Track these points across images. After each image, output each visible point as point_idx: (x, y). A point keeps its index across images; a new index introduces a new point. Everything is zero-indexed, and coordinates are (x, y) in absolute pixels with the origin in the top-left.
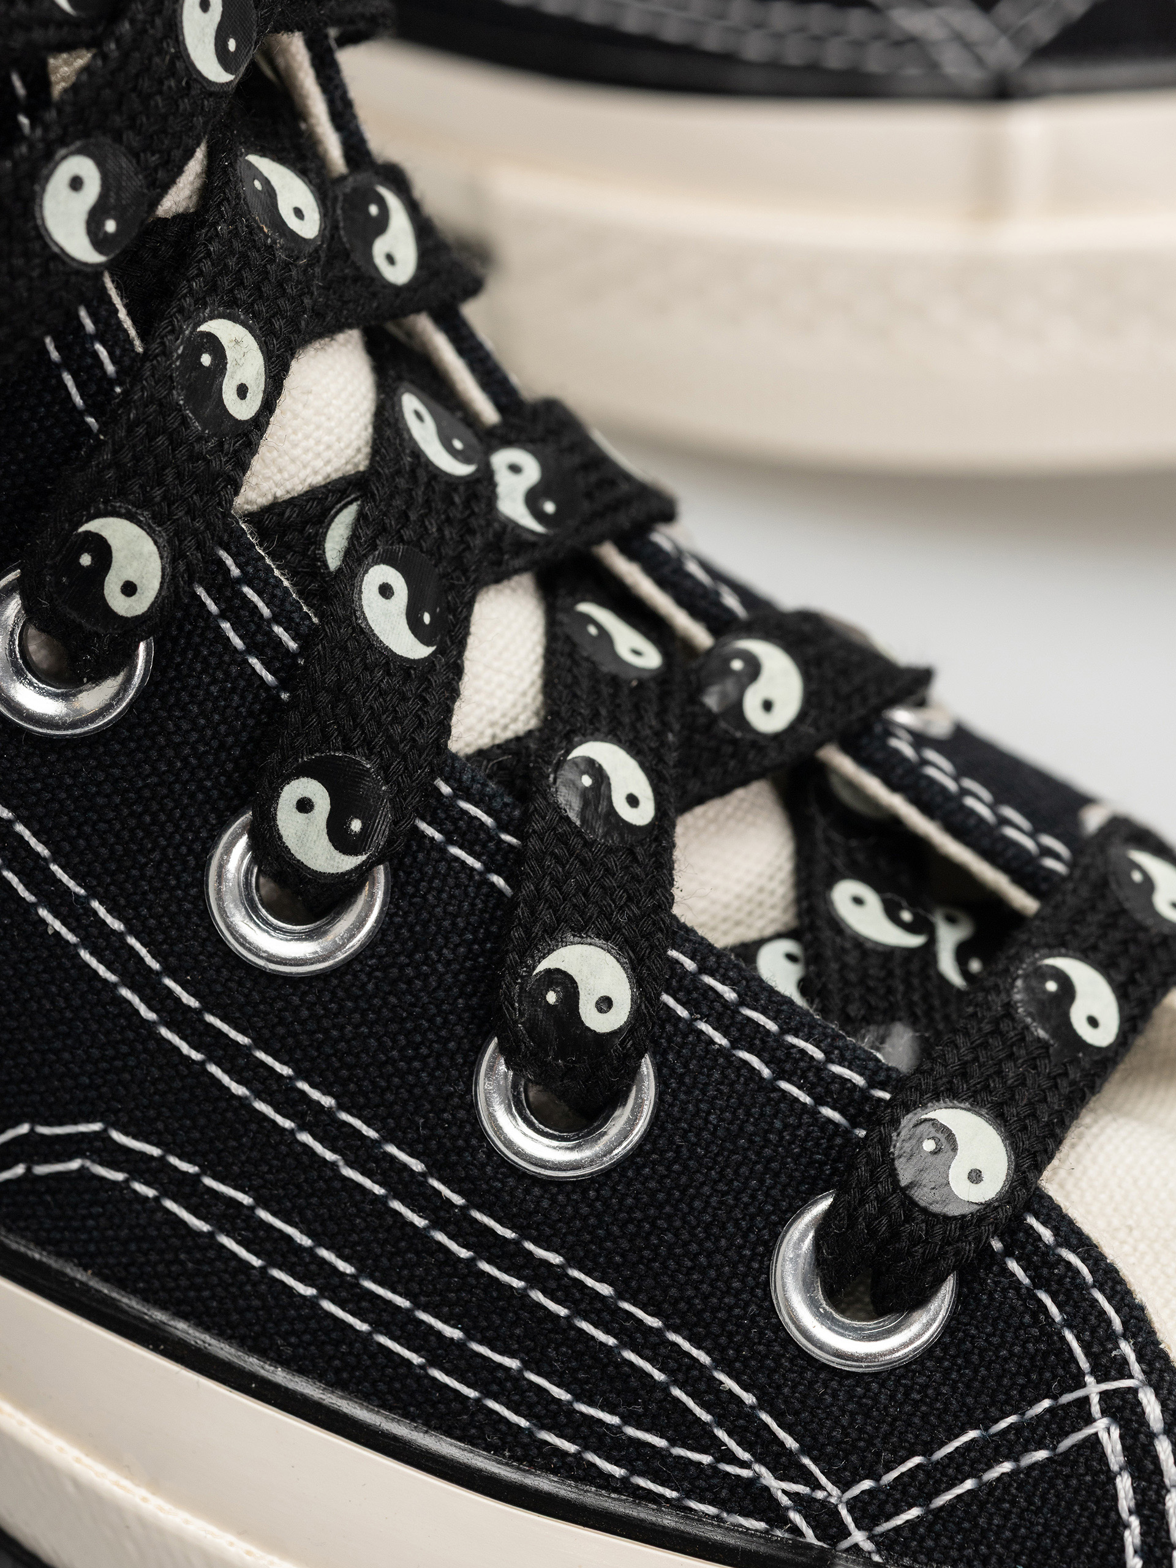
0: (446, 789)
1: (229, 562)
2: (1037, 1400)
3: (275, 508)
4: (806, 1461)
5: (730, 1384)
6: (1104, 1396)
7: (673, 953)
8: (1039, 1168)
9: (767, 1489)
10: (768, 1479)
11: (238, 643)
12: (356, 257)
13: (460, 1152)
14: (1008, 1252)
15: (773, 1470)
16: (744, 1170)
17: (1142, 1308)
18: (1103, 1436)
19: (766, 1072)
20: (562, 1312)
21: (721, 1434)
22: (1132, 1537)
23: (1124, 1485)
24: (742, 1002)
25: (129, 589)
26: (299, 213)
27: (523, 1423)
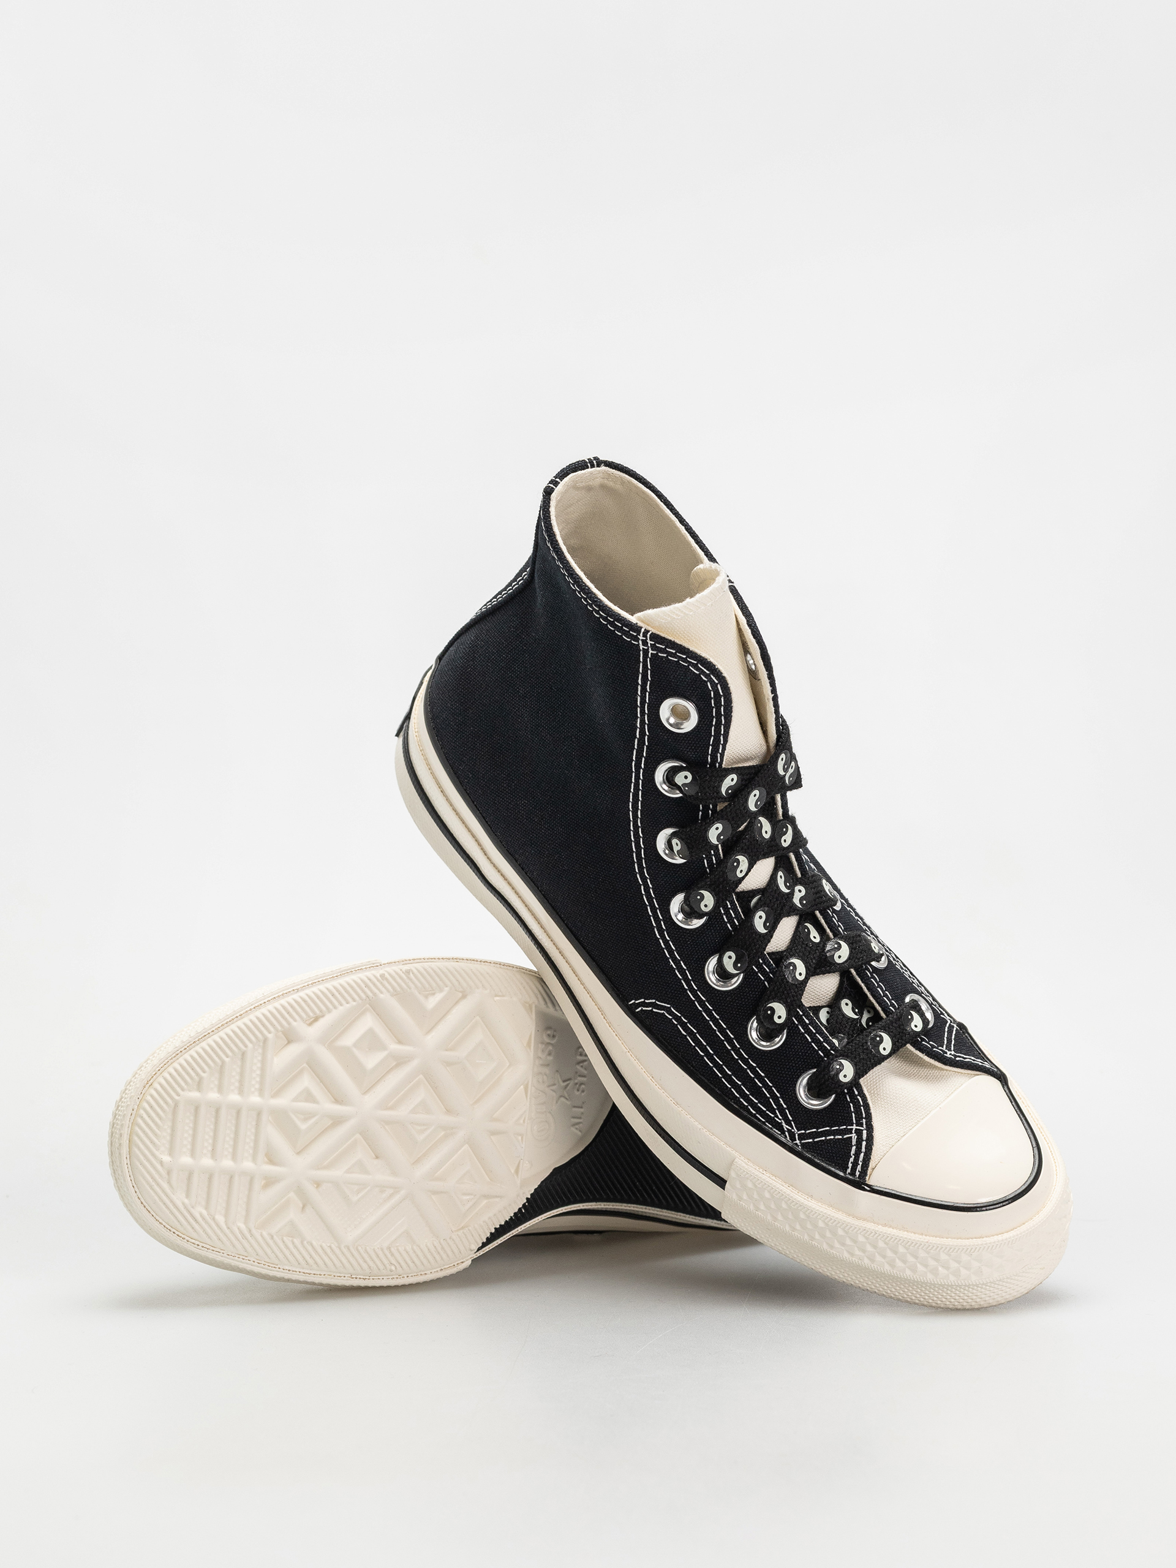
0: (761, 961)
1: (729, 904)
2: (843, 1126)
3: (743, 892)
4: (792, 1123)
5: (782, 1102)
6: (856, 1129)
7: (798, 1010)
8: (860, 1078)
9: (783, 1126)
10: (784, 1124)
11: (726, 920)
12: (777, 840)
13: (742, 1037)
14: (847, 1093)
15: (785, 1122)
16: (799, 1060)
17: (871, 1114)
18: (853, 1138)
19: (810, 1040)
20: (753, 1076)
21: (777, 1111)
22: (852, 1160)
23: (854, 1148)
24: (809, 1024)
25: (706, 906)
26: (766, 832)
27: (738, 1096)
